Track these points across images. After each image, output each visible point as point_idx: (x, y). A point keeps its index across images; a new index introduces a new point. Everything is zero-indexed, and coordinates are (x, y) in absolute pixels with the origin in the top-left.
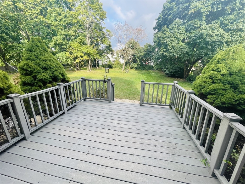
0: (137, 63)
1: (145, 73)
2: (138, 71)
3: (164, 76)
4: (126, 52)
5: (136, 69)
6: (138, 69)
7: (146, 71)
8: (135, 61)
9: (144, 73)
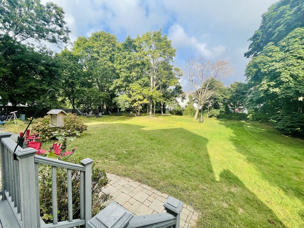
0: (219, 109)
1: (233, 125)
2: (220, 121)
3: (274, 132)
4: (200, 93)
5: (218, 117)
6: (222, 118)
7: (235, 122)
8: (216, 106)
9: (231, 124)
